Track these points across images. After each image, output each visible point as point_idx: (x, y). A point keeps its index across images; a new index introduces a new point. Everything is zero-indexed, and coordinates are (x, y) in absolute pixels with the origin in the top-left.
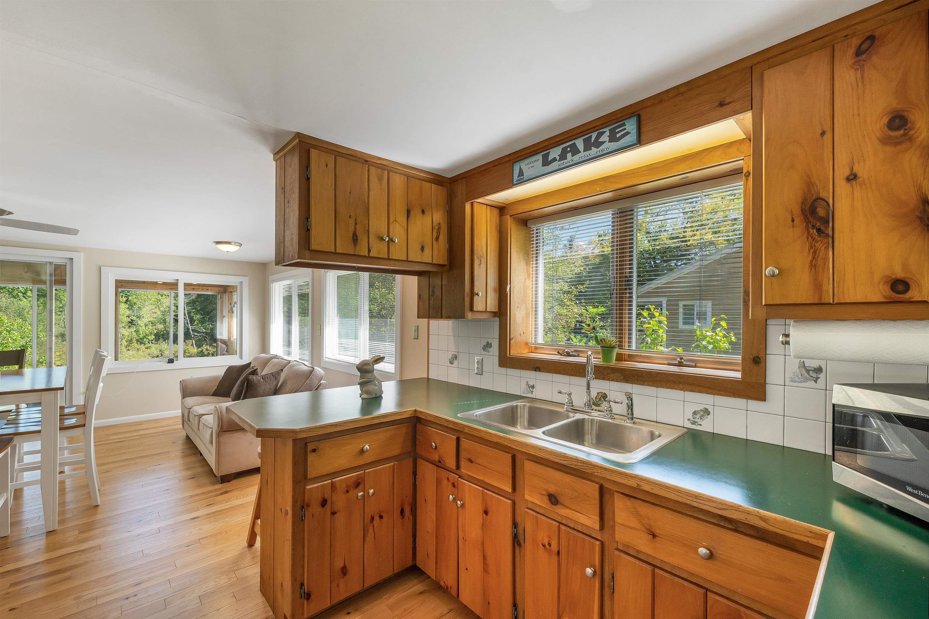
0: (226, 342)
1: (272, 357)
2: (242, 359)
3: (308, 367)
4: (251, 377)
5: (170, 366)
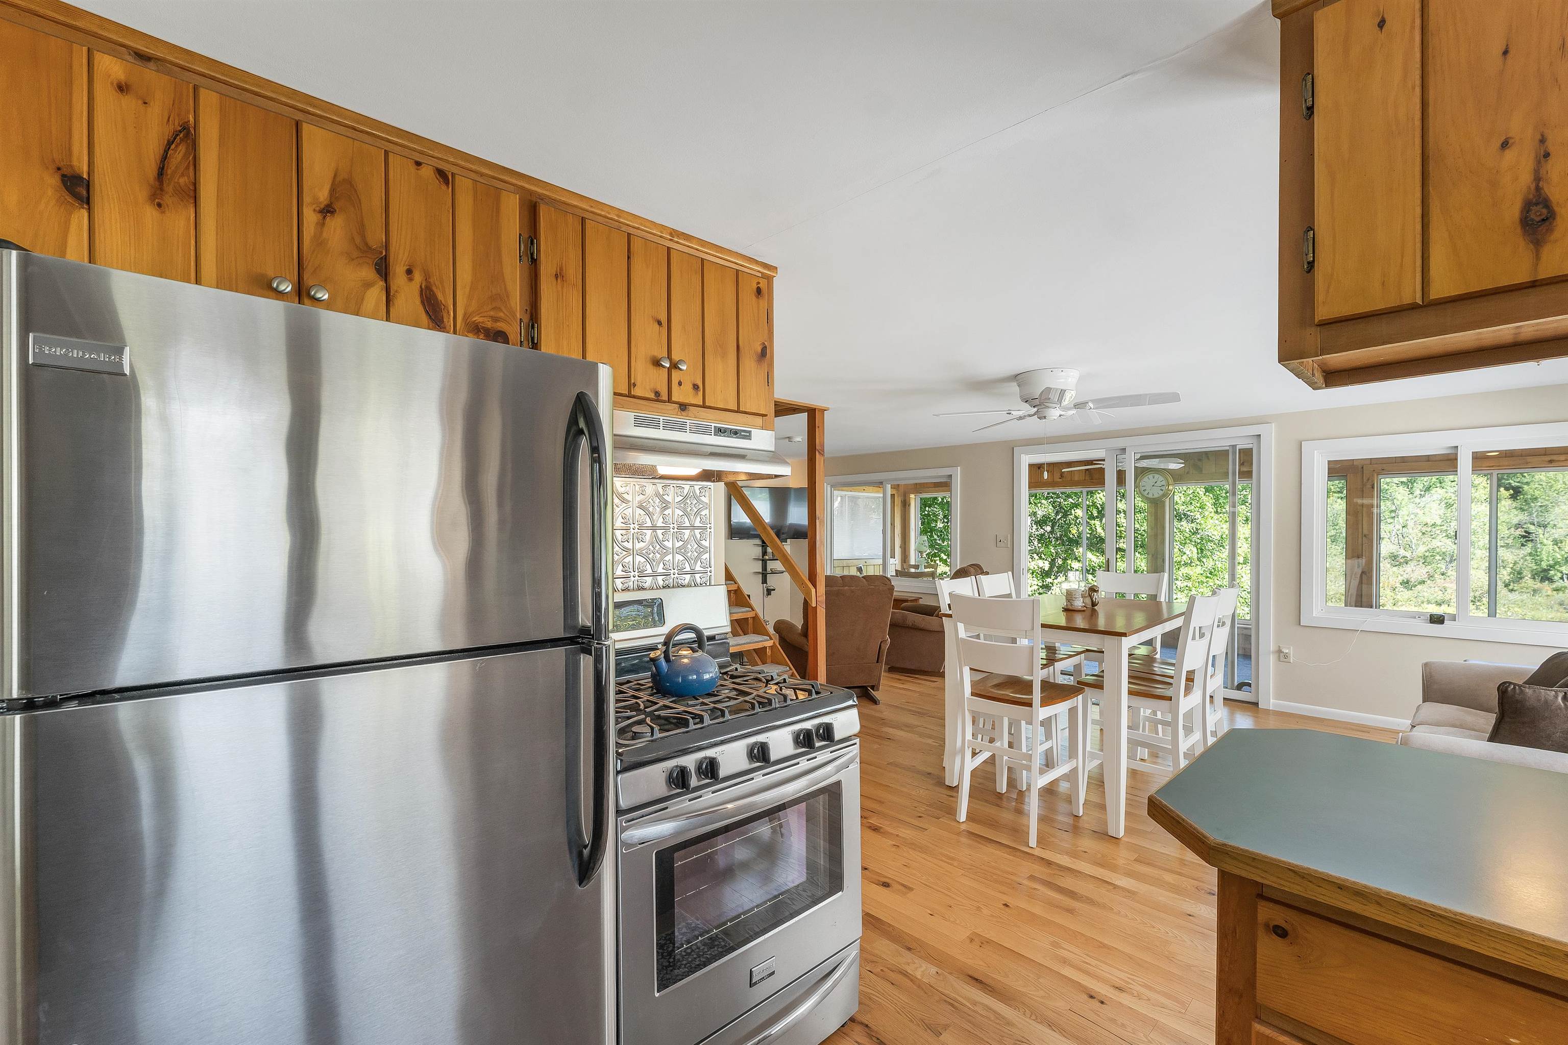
4: (1513, 686)
5: (1436, 629)
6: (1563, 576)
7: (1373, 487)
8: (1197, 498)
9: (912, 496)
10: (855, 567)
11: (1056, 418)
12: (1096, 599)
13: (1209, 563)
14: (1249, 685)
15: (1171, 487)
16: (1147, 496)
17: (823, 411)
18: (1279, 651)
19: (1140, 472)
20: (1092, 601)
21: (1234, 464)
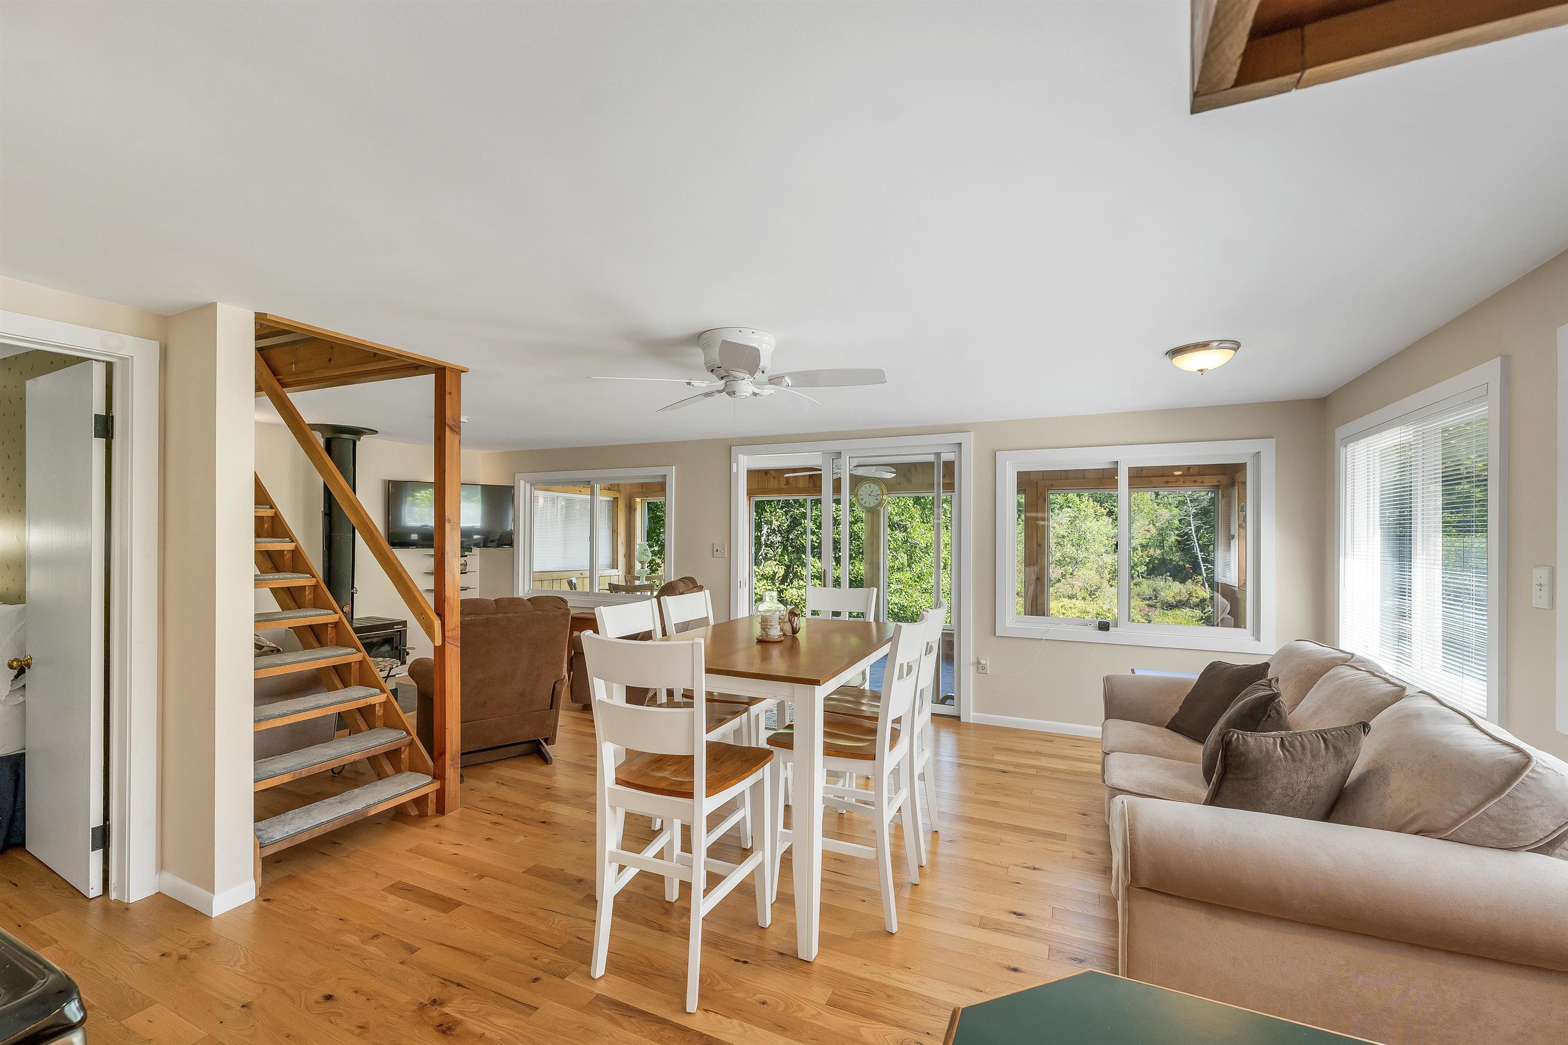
0: (1235, 591)
1: (1338, 658)
2: (1258, 639)
3: (1495, 739)
4: (1236, 735)
5: (1102, 636)
6: (1138, 574)
7: (1045, 501)
8: (907, 509)
9: (638, 500)
10: (566, 580)
11: (748, 395)
12: (796, 624)
13: (917, 568)
14: (952, 698)
15: (885, 497)
16: (864, 505)
17: (459, 372)
18: (978, 663)
19: (856, 481)
20: (793, 627)
21: (938, 477)
